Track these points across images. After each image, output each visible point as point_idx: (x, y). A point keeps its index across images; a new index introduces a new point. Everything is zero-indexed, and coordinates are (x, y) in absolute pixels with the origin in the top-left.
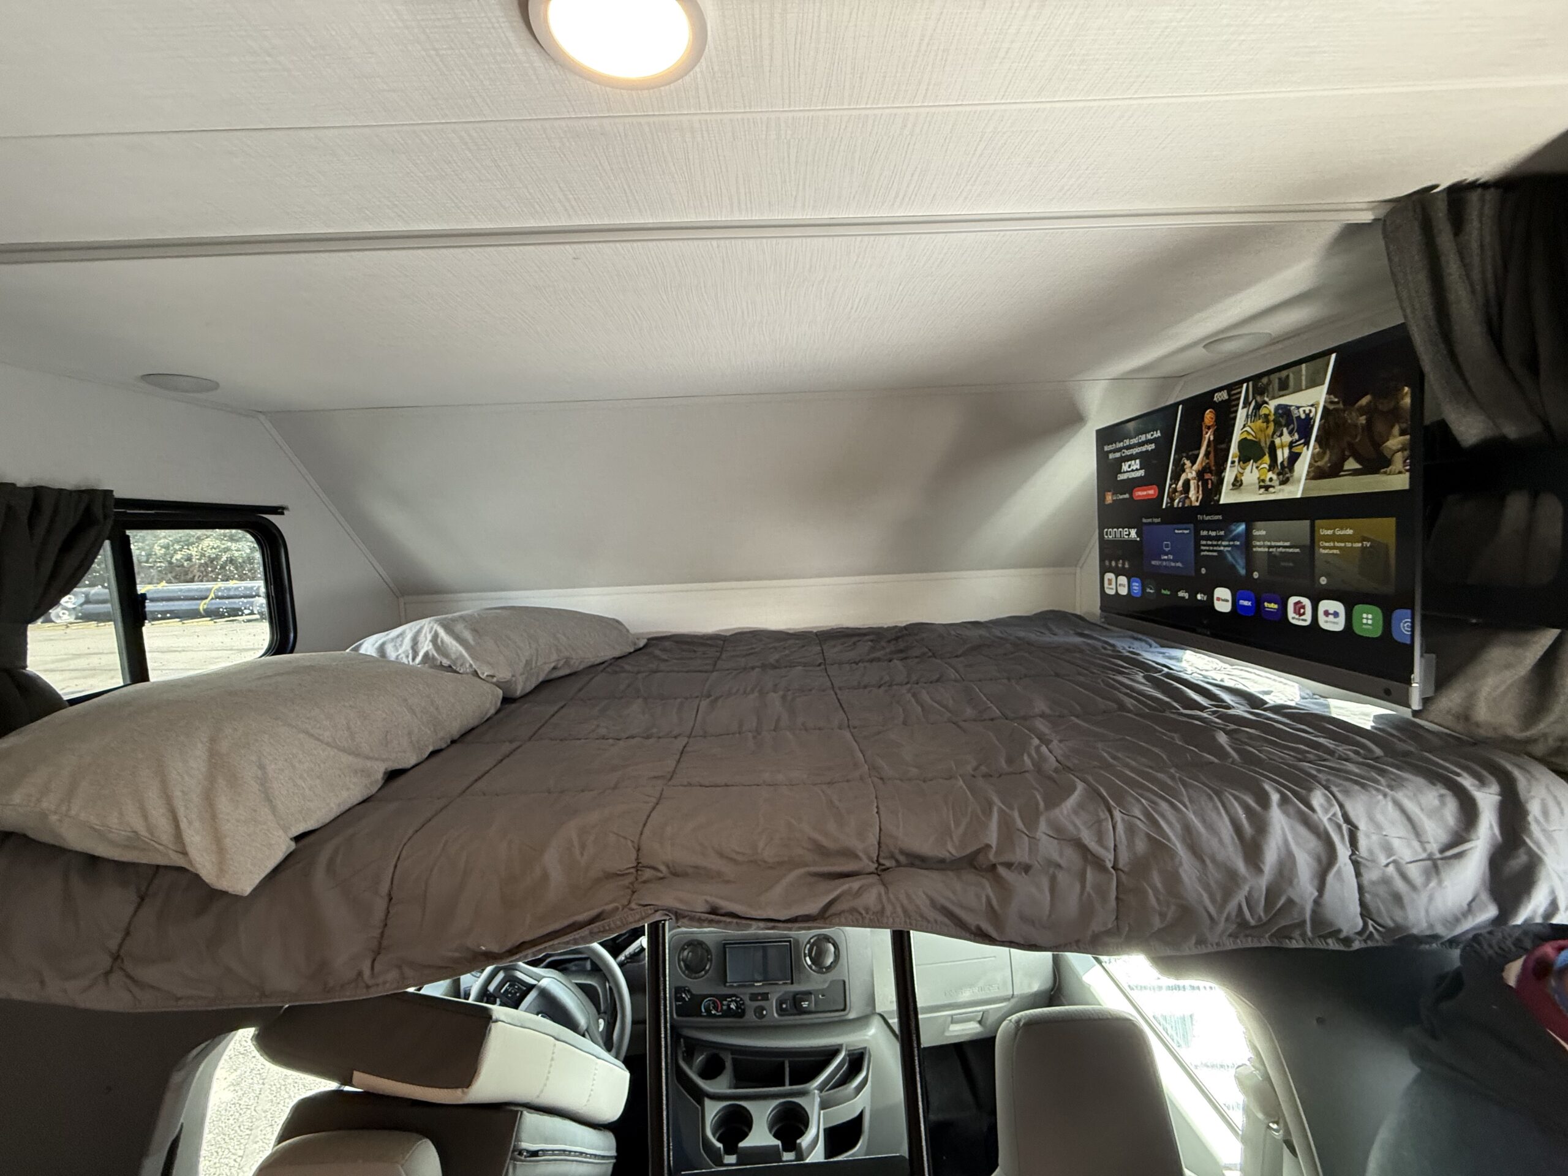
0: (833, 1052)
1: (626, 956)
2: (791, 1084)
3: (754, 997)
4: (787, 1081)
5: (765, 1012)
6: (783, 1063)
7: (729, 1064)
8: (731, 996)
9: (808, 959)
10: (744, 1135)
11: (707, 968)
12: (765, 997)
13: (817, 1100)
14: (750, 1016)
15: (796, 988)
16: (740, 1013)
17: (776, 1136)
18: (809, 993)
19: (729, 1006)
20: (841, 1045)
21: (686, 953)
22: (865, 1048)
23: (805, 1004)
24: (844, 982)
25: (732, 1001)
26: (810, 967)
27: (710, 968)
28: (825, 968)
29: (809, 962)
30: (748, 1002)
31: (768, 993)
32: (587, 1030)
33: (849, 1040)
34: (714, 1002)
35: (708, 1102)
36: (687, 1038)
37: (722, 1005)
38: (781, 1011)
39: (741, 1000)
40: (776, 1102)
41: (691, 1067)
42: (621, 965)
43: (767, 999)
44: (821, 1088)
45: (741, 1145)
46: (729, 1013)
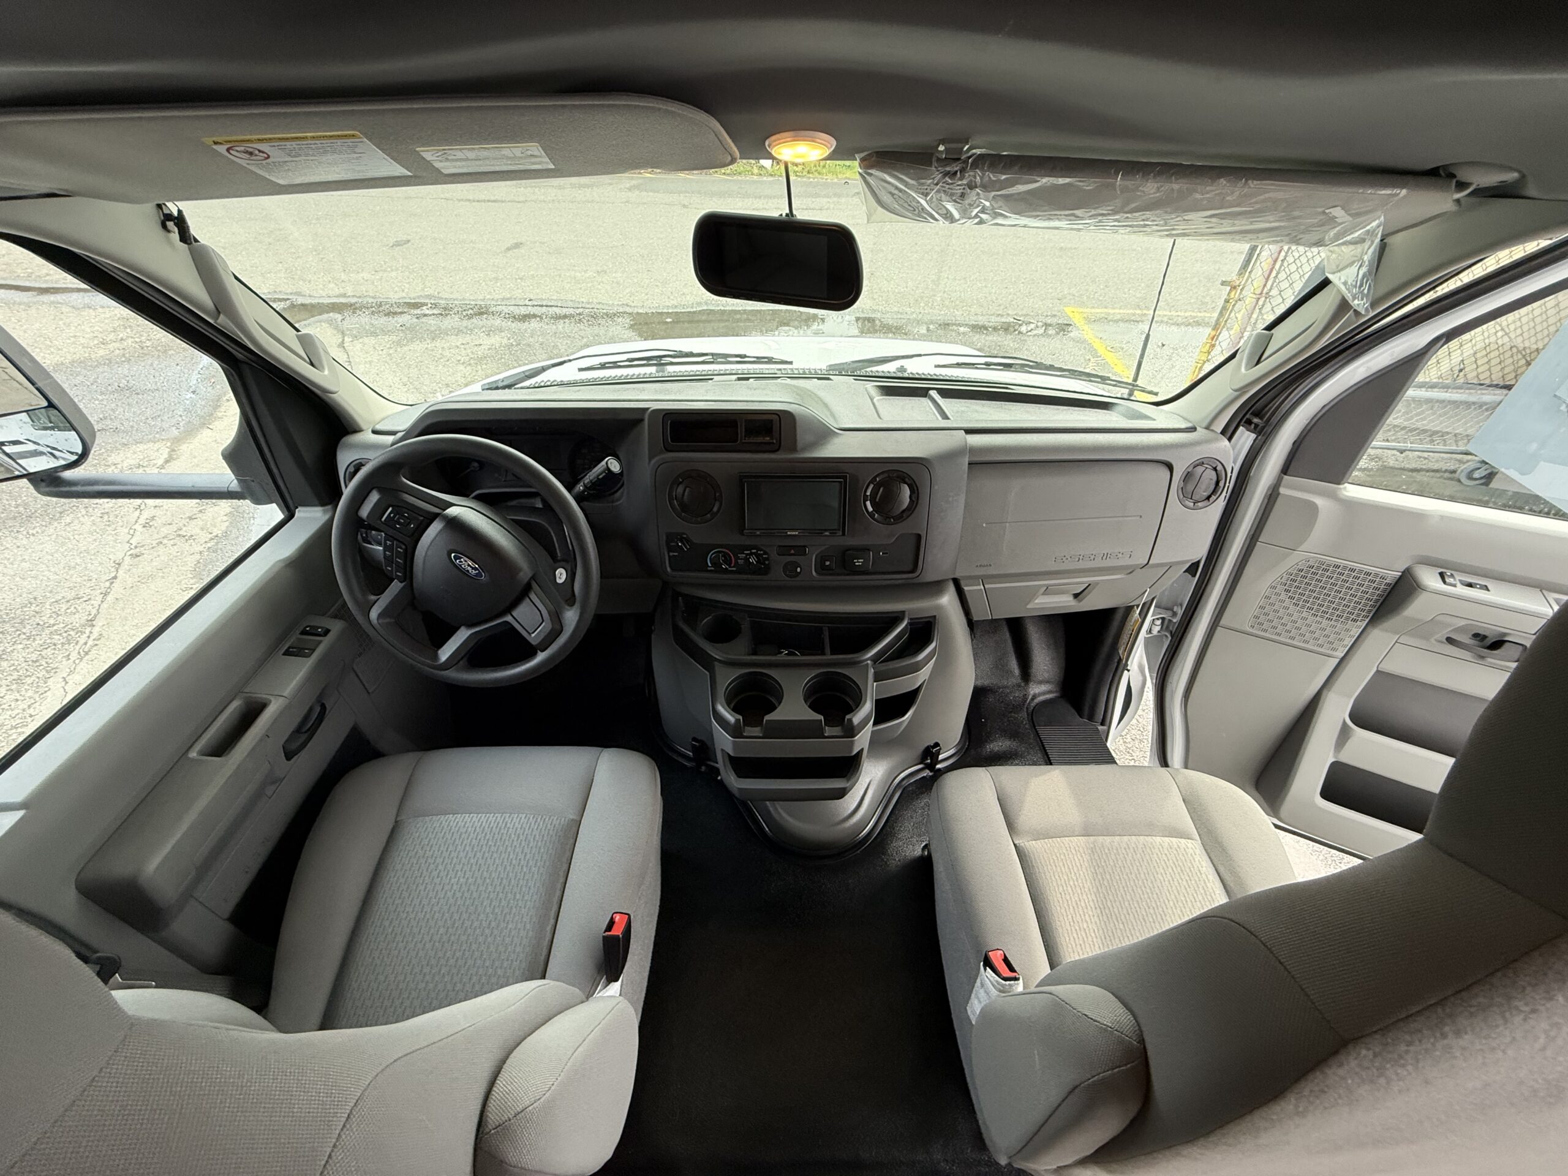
0: (893, 619)
1: (585, 486)
2: (834, 652)
3: (784, 550)
4: (828, 650)
5: (799, 570)
6: (821, 629)
7: (745, 626)
8: (750, 548)
9: (868, 503)
10: (772, 708)
11: (715, 509)
12: (801, 550)
13: (871, 671)
14: (778, 574)
15: (850, 541)
16: (763, 568)
17: (814, 707)
18: (865, 549)
19: (747, 560)
20: (903, 612)
21: (680, 489)
22: (935, 616)
23: (859, 562)
24: (919, 537)
25: (751, 554)
26: (871, 515)
27: (718, 511)
28: (893, 517)
29: (870, 509)
30: (774, 555)
31: (805, 547)
32: (533, 578)
33: (916, 606)
34: (725, 555)
35: (719, 669)
36: (685, 596)
37: (737, 558)
38: (822, 568)
39: (765, 553)
40: (814, 672)
41: (694, 629)
42: (579, 499)
43: (804, 554)
44: (875, 659)
45: (767, 718)
46: (747, 568)
